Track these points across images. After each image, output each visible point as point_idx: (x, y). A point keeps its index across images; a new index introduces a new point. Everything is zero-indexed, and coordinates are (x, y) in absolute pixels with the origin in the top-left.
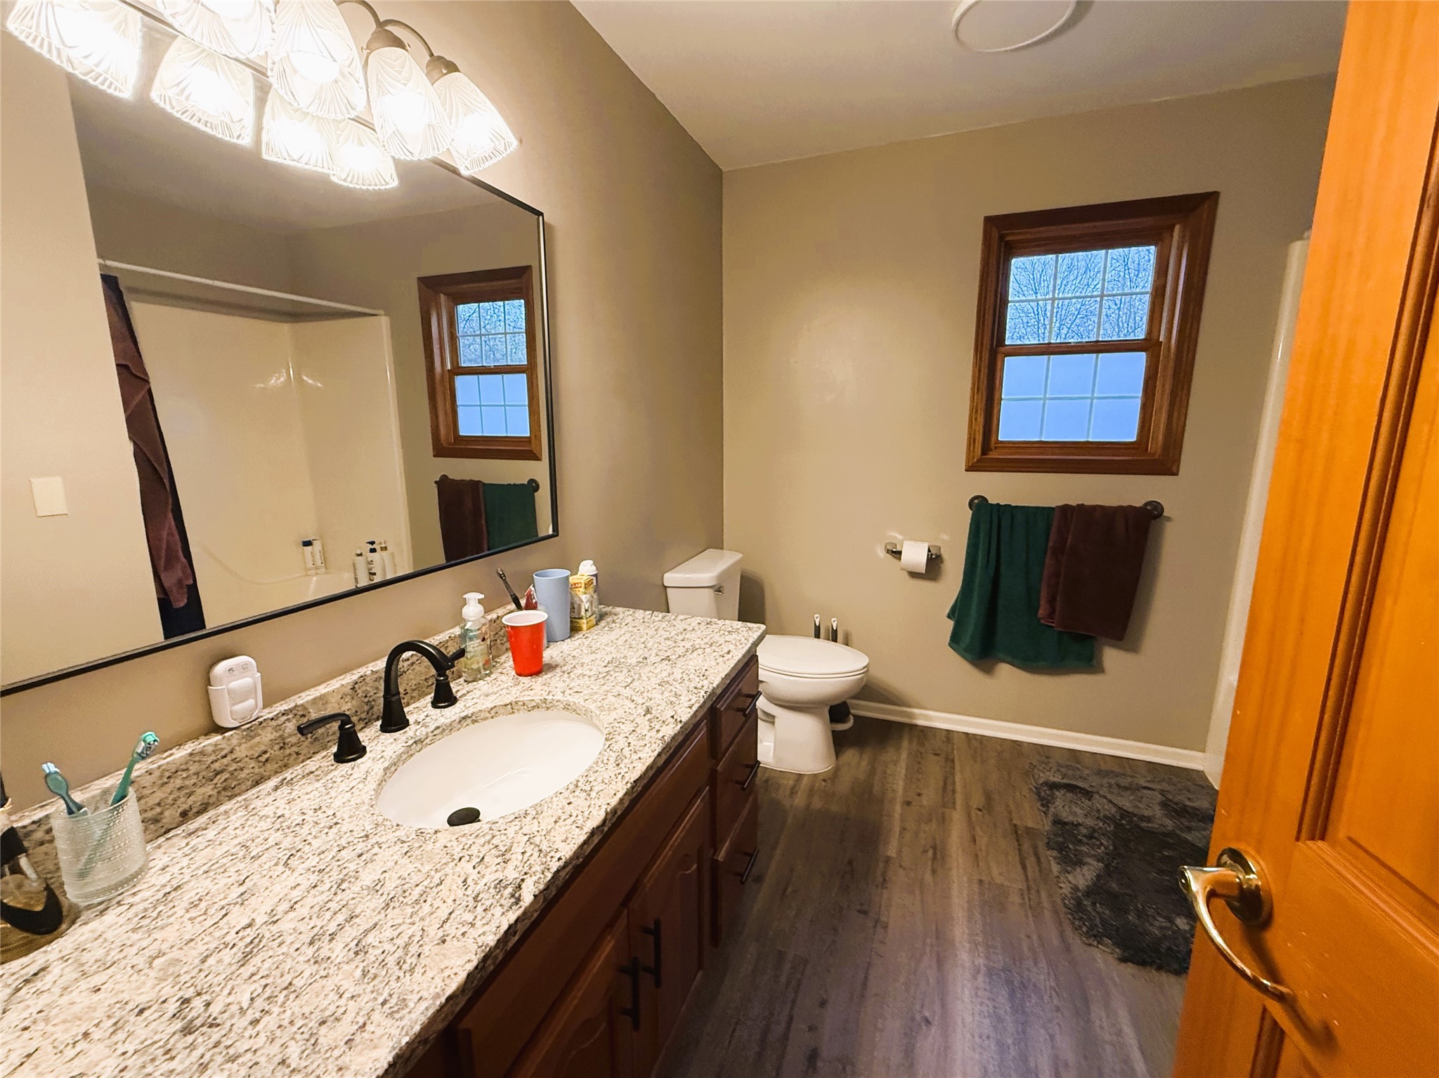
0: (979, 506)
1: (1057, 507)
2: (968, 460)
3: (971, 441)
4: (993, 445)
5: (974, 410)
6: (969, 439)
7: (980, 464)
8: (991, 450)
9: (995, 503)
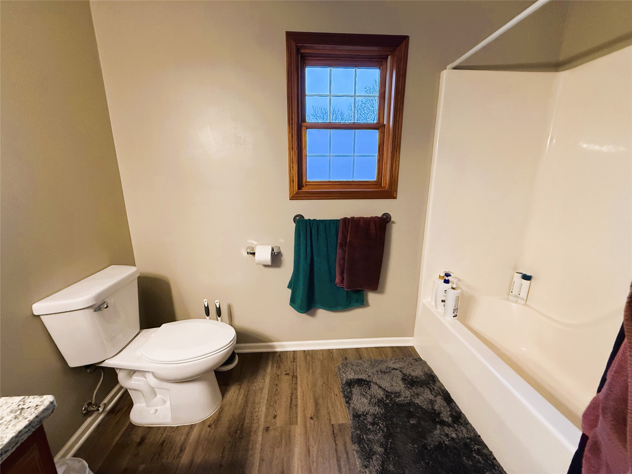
0: (299, 220)
1: (340, 219)
2: (290, 193)
3: (291, 181)
4: (304, 184)
5: (291, 161)
6: (290, 180)
7: (297, 195)
8: (304, 187)
9: (307, 219)
